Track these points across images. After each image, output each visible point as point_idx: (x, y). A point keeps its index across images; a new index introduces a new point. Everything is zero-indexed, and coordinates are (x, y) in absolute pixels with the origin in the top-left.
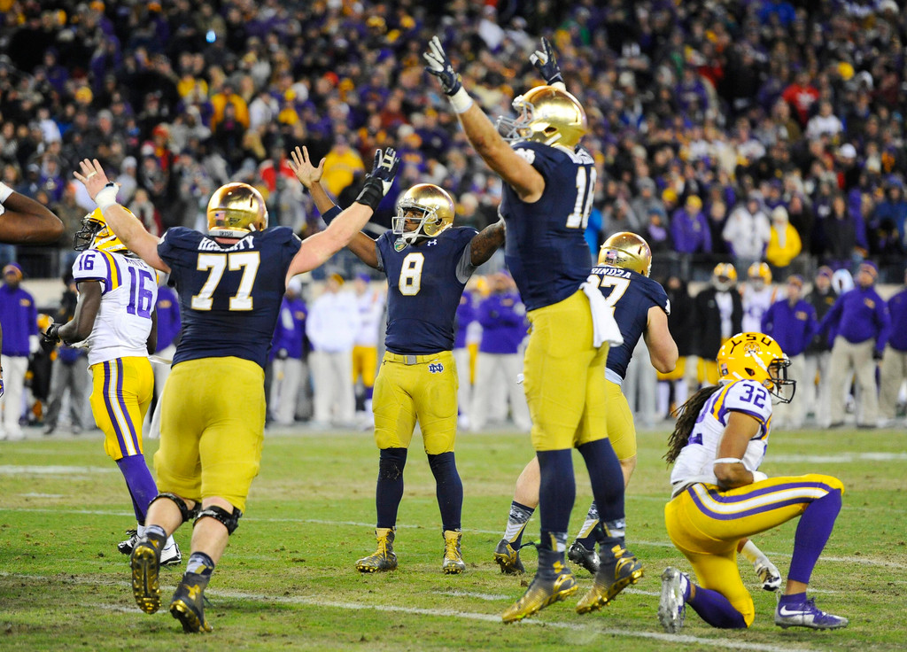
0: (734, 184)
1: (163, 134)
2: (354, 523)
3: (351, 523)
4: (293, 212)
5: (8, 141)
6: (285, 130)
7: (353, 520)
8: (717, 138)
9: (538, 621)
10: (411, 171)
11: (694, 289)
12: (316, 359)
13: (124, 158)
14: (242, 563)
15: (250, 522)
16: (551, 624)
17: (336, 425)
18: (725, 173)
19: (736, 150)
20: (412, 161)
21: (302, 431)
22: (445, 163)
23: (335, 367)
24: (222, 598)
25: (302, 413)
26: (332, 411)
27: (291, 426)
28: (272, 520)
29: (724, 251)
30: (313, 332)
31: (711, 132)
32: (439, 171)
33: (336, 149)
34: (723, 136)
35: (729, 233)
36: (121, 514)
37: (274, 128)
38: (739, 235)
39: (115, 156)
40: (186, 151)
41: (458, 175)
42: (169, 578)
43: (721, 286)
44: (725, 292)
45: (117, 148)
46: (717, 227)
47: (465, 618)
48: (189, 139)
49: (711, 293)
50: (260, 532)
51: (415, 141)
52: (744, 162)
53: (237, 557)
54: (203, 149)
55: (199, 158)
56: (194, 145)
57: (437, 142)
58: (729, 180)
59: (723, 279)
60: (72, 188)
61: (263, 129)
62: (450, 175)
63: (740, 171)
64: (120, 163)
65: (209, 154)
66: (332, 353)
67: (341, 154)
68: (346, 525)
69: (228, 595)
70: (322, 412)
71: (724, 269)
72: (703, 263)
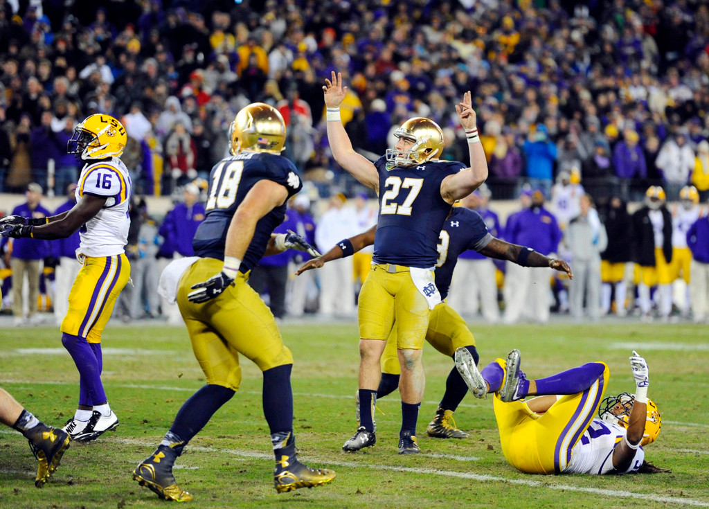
0: (665, 121)
1: (198, 79)
4: (303, 142)
5: (71, 82)
6: (298, 76)
8: (651, 84)
9: (501, 478)
10: (401, 109)
11: (632, 208)
13: (167, 98)
14: (260, 429)
16: (511, 481)
17: (338, 317)
18: (657, 112)
19: (667, 93)
20: (401, 102)
21: (310, 321)
22: (428, 103)
23: (339, 270)
24: (244, 457)
25: (309, 307)
26: (335, 306)
29: (656, 177)
30: (321, 241)
31: (646, 79)
32: (424, 110)
34: (656, 83)
35: (661, 162)
36: (162, 388)
37: (289, 74)
38: (669, 163)
39: (160, 95)
40: (217, 92)
41: (439, 113)
42: (201, 441)
43: (653, 205)
44: (656, 210)
45: (161, 89)
46: (651, 157)
47: (441, 475)
48: (219, 82)
49: (645, 211)
51: (404, 85)
52: (672, 104)
54: (230, 91)
55: (228, 98)
56: (223, 88)
57: (421, 86)
58: (661, 118)
59: (654, 199)
60: (124, 122)
61: (279, 75)
62: (433, 113)
63: (669, 111)
64: (164, 101)
65: (235, 94)
68: (345, 398)
69: (248, 455)
70: (326, 307)
71: (655, 191)
72: (639, 186)
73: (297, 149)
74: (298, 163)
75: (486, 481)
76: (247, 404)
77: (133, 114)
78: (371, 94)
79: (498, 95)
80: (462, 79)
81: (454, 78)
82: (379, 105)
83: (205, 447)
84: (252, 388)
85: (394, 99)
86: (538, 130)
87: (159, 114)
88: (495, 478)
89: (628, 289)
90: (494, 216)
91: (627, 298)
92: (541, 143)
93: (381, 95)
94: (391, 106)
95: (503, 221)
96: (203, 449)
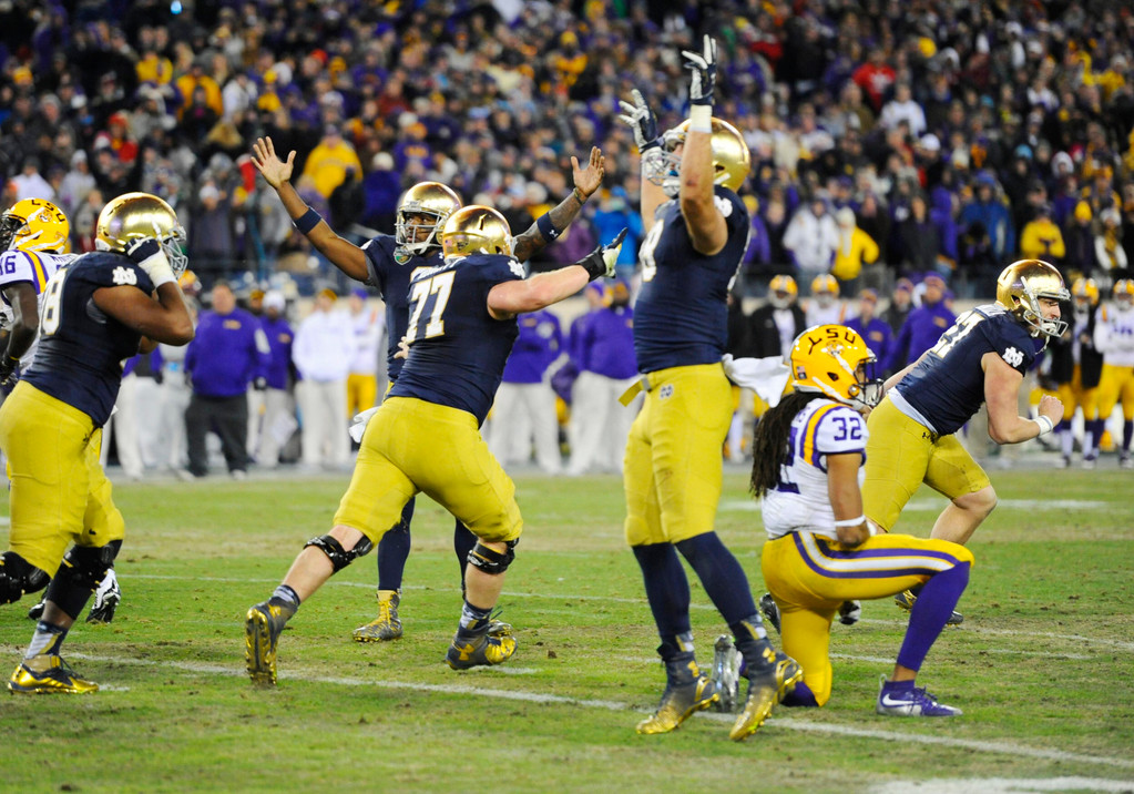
0: (796, 181)
1: (122, 124)
2: (350, 584)
3: (346, 583)
4: (276, 214)
6: (266, 119)
7: (350, 580)
8: (777, 128)
9: (569, 699)
10: (415, 167)
11: (750, 306)
12: (305, 390)
13: (74, 152)
14: (218, 632)
15: (228, 583)
16: (584, 703)
17: (328, 468)
18: (785, 168)
19: (798, 141)
20: (416, 155)
21: (288, 475)
22: (454, 157)
23: (327, 400)
24: (195, 673)
25: (287, 455)
26: (323, 451)
27: (275, 469)
28: (253, 580)
29: (784, 261)
30: (301, 357)
31: (769, 121)
32: (449, 167)
33: (326, 141)
34: (783, 126)
35: (790, 240)
37: (252, 116)
38: (802, 242)
39: (63, 148)
40: (148, 142)
41: (471, 172)
42: (132, 649)
43: (780, 303)
44: (784, 310)
45: (65, 140)
46: (777, 233)
47: (483, 696)
48: (152, 129)
49: (767, 311)
50: (239, 595)
51: (420, 132)
52: (807, 155)
53: (211, 624)
54: (169, 142)
55: (164, 152)
56: (158, 136)
57: (445, 132)
58: (791, 178)
59: (781, 294)
60: (13, 187)
61: (239, 117)
62: (461, 172)
63: (803, 166)
64: (70, 157)
65: (176, 146)
66: (324, 382)
67: (331, 147)
68: (340, 585)
69: (202, 669)
70: (311, 453)
71: (783, 283)
72: (760, 275)
73: (268, 225)
74: (269, 247)
75: (547, 704)
76: (198, 595)
77: (28, 176)
78: (374, 145)
79: (556, 145)
80: (503, 122)
81: (491, 121)
82: (384, 161)
83: (138, 658)
84: (205, 572)
85: (405, 152)
86: (614, 196)
87: (64, 175)
88: (559, 699)
89: (746, 424)
90: (554, 320)
91: (745, 436)
92: (618, 213)
93: (389, 146)
94: (401, 162)
95: (566, 327)
96: (136, 661)
